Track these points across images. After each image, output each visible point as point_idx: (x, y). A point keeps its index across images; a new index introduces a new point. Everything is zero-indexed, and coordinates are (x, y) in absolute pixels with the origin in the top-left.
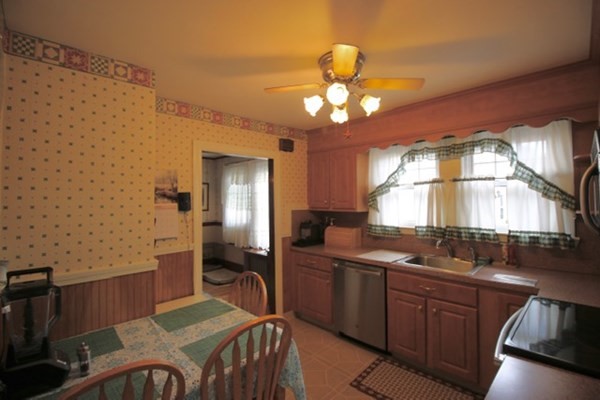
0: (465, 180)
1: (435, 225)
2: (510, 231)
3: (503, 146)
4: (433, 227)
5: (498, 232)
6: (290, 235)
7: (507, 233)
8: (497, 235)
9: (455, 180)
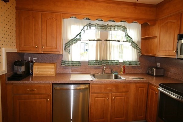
0: (110, 40)
1: (99, 60)
2: (123, 61)
3: (125, 29)
4: (98, 61)
5: (120, 61)
6: (6, 73)
7: (122, 62)
8: (119, 62)
9: (107, 40)
